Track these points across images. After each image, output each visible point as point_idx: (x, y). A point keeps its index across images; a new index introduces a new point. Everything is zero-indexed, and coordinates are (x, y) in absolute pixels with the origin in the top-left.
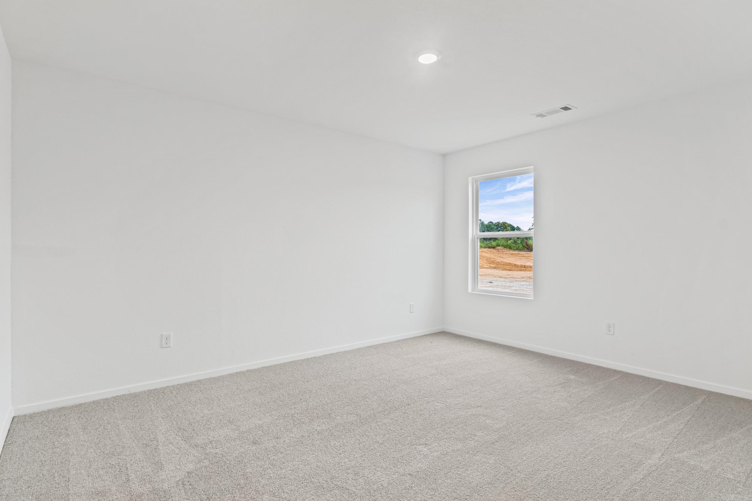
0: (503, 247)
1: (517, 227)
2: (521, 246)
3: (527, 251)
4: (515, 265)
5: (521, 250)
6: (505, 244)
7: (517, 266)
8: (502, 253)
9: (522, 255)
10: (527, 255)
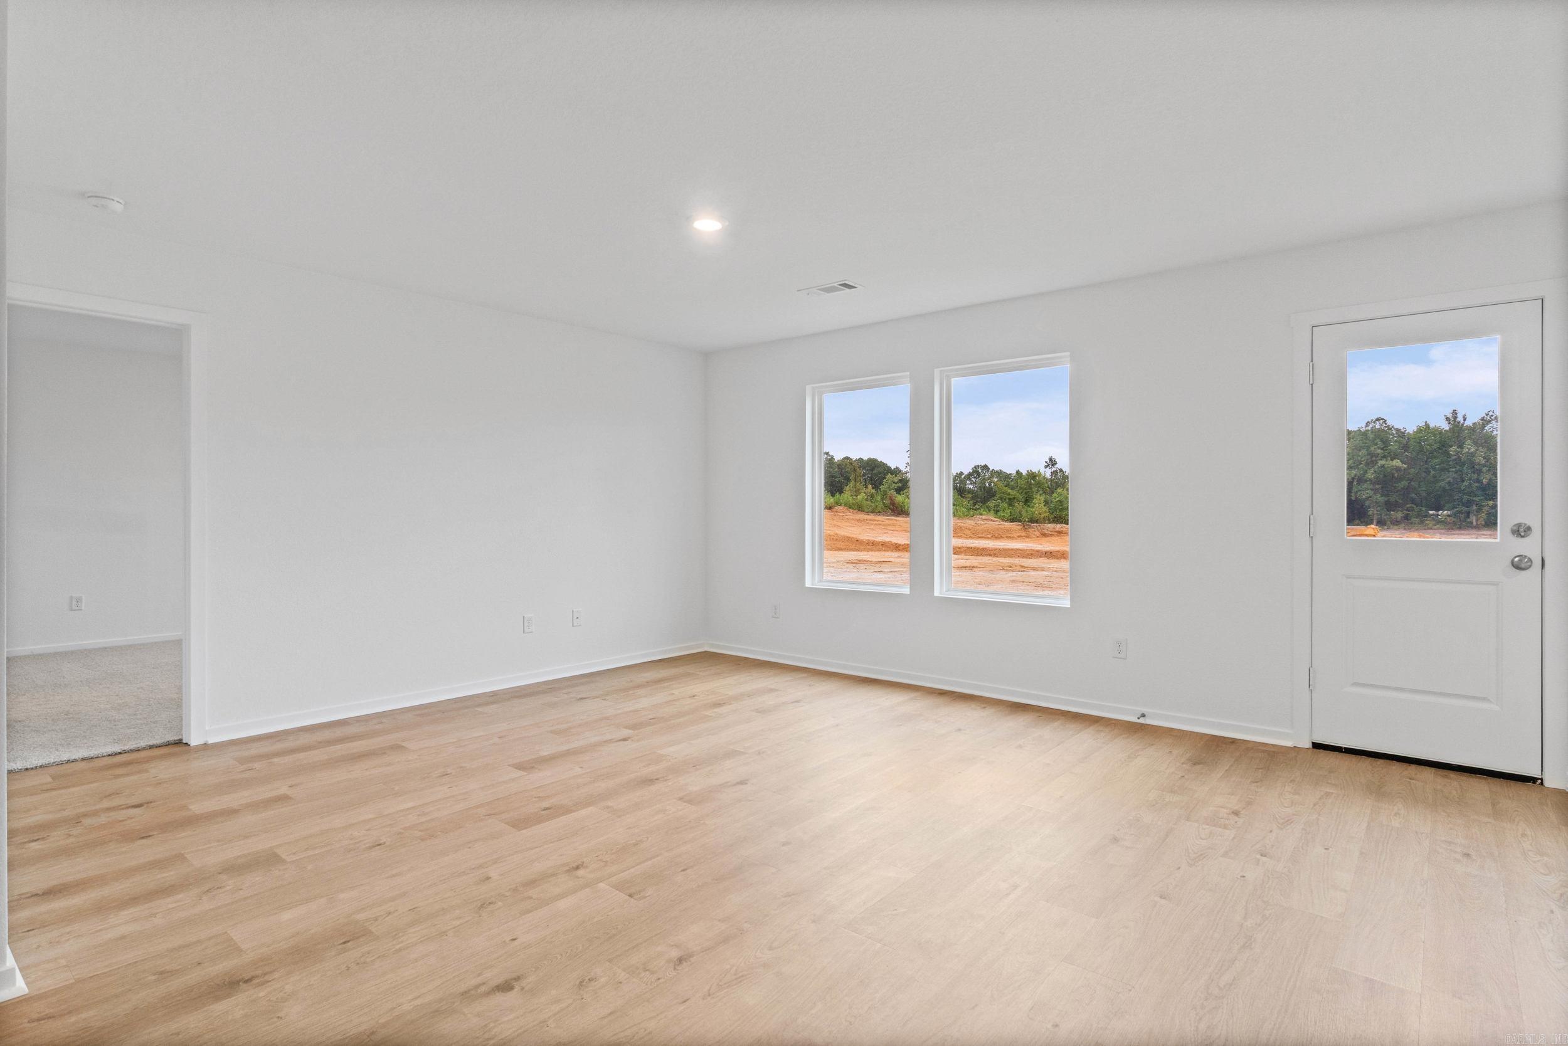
0: (846, 508)
1: (897, 468)
2: (880, 505)
3: (892, 515)
4: (857, 541)
5: (879, 512)
6: (851, 501)
7: (860, 542)
8: (842, 518)
9: (877, 523)
10: (887, 522)
